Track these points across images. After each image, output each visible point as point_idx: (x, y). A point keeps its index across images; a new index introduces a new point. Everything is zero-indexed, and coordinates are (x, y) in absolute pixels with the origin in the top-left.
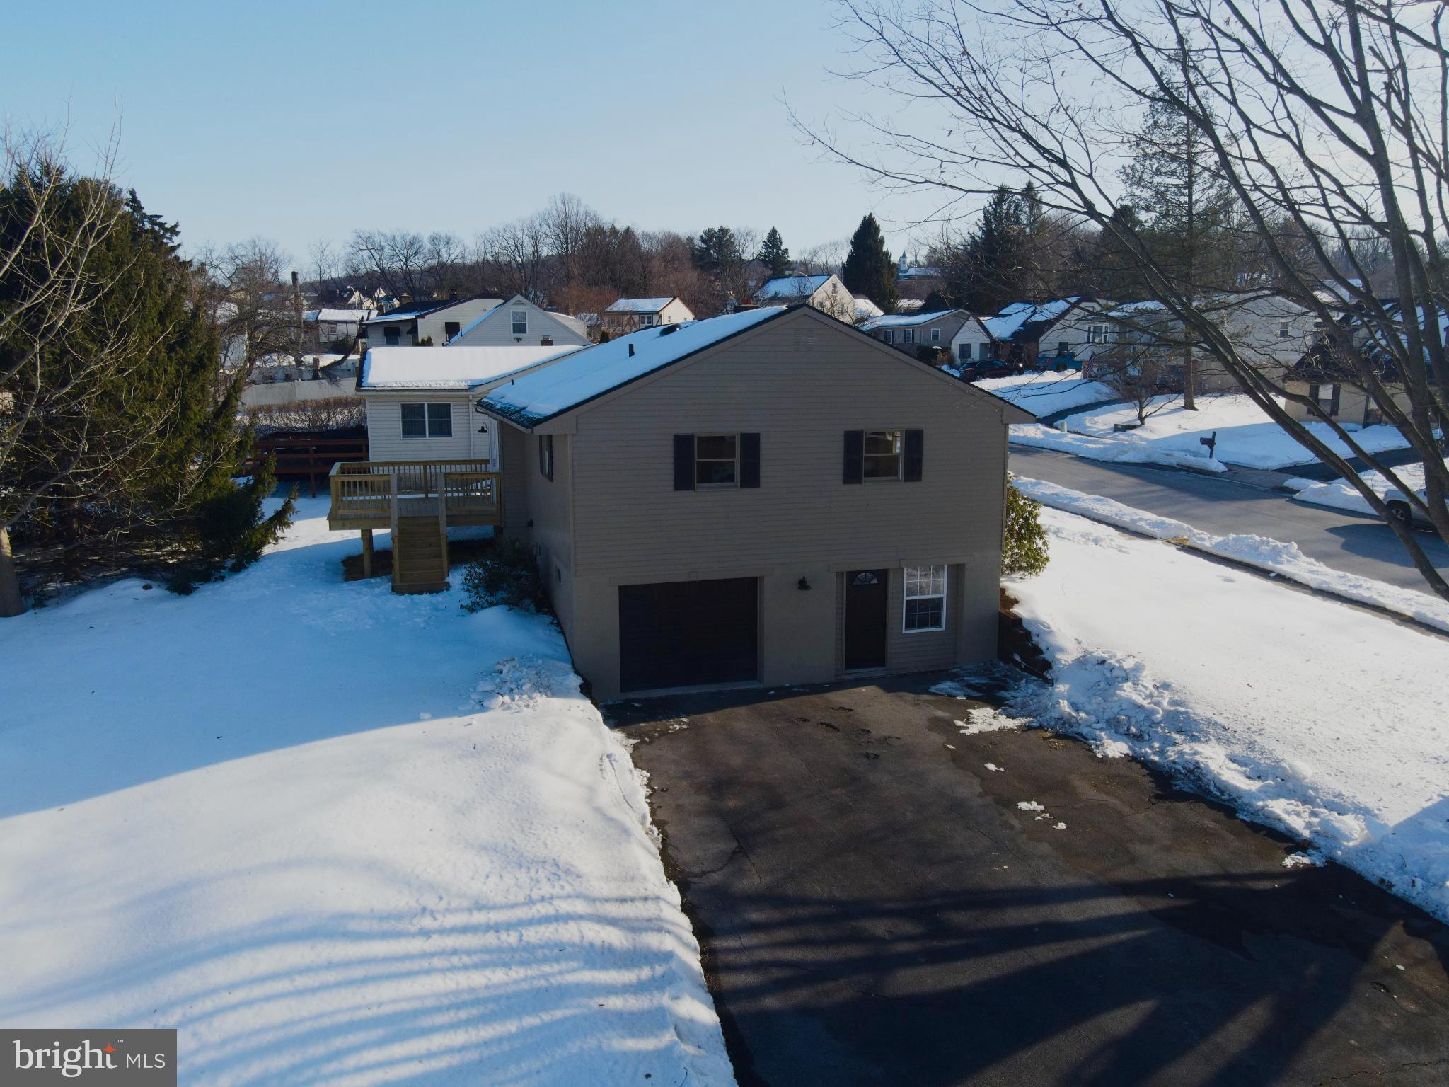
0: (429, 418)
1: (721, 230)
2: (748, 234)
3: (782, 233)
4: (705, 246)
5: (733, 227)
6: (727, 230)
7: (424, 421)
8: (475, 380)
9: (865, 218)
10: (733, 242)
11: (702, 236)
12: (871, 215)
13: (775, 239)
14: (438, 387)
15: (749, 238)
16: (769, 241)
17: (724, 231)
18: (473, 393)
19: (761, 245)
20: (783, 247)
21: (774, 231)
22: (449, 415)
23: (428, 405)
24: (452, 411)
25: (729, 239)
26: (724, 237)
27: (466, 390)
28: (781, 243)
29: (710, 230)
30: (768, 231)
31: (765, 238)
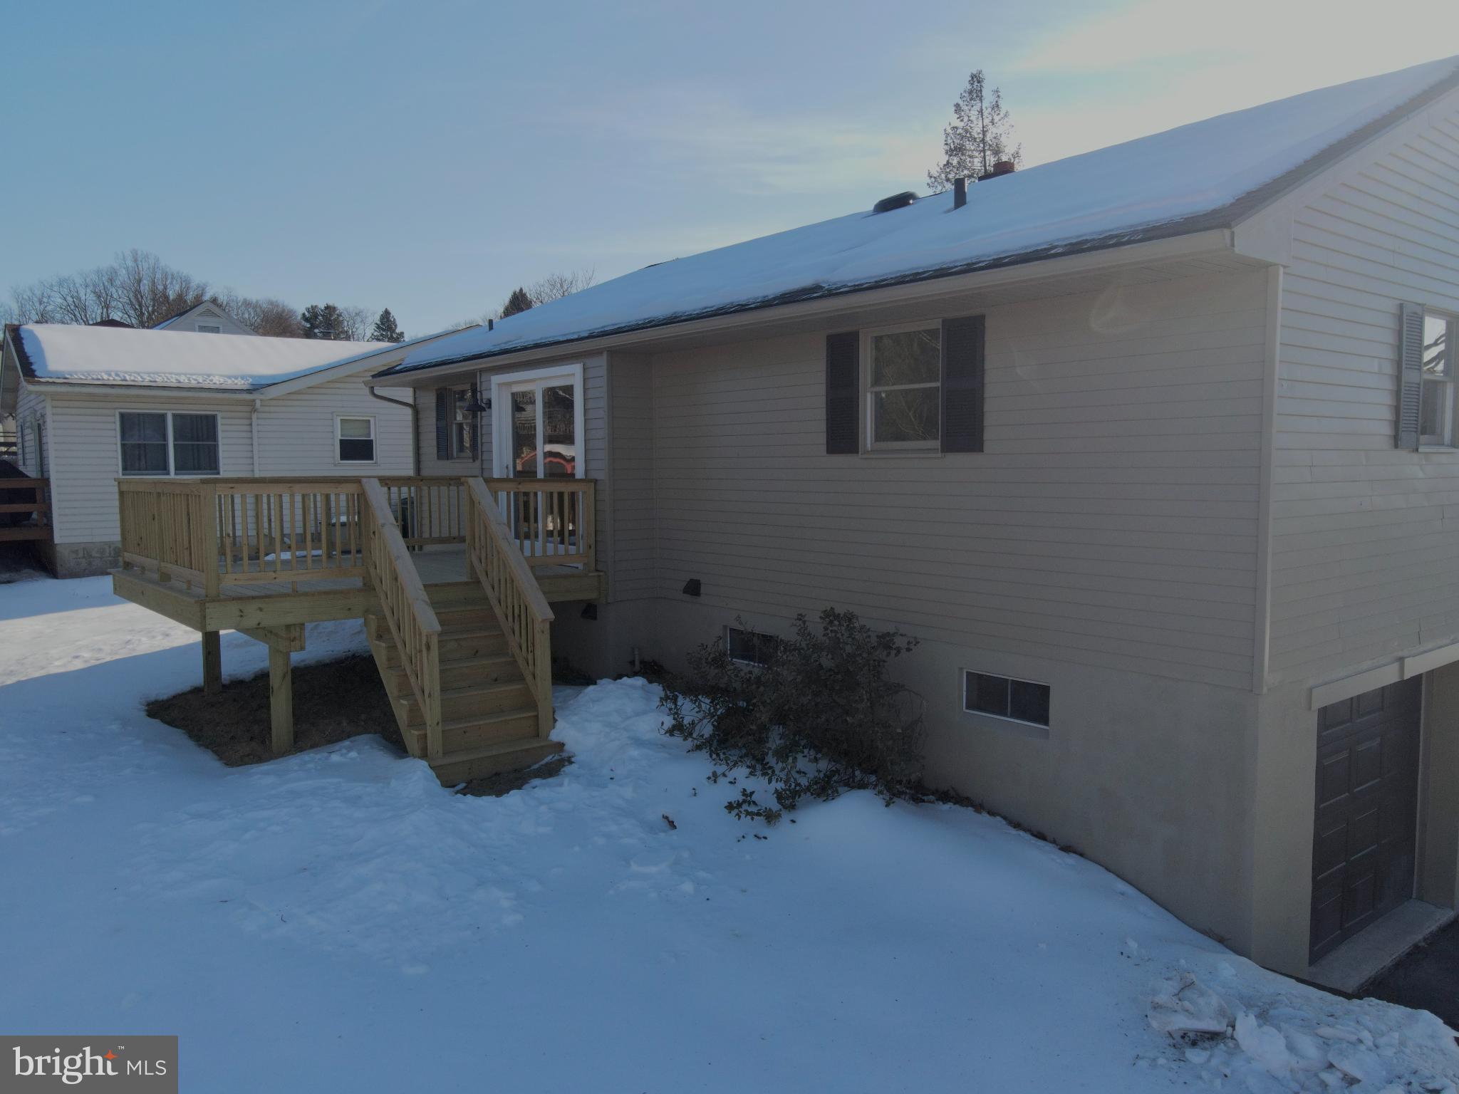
0: (175, 439)
1: (327, 308)
2: (357, 314)
3: (395, 314)
4: (308, 325)
5: (340, 304)
6: (334, 309)
7: (164, 448)
8: (260, 377)
9: (515, 293)
10: (342, 322)
11: (304, 314)
12: (521, 290)
13: (388, 320)
14: (193, 384)
15: (359, 319)
16: (382, 324)
17: (330, 309)
18: (262, 397)
19: (374, 327)
20: (398, 331)
21: (387, 314)
22: (212, 435)
23: (174, 416)
24: (220, 428)
25: (335, 320)
26: (331, 315)
27: (249, 391)
28: (396, 326)
29: (314, 308)
30: (380, 312)
31: (377, 318)
